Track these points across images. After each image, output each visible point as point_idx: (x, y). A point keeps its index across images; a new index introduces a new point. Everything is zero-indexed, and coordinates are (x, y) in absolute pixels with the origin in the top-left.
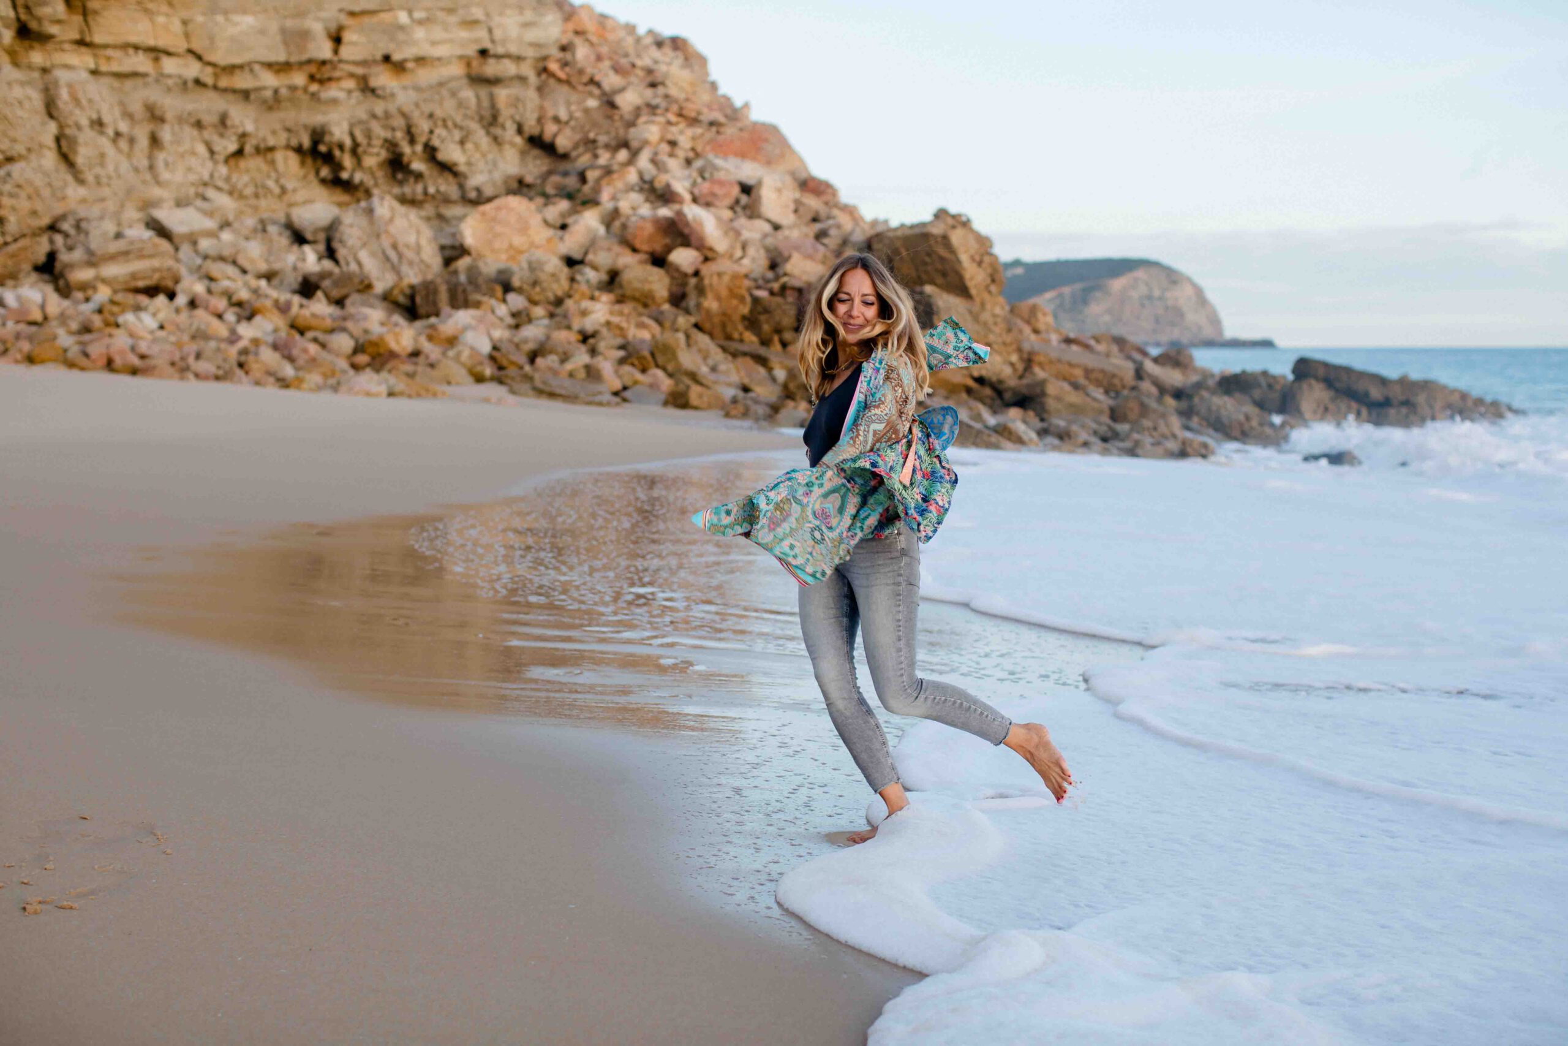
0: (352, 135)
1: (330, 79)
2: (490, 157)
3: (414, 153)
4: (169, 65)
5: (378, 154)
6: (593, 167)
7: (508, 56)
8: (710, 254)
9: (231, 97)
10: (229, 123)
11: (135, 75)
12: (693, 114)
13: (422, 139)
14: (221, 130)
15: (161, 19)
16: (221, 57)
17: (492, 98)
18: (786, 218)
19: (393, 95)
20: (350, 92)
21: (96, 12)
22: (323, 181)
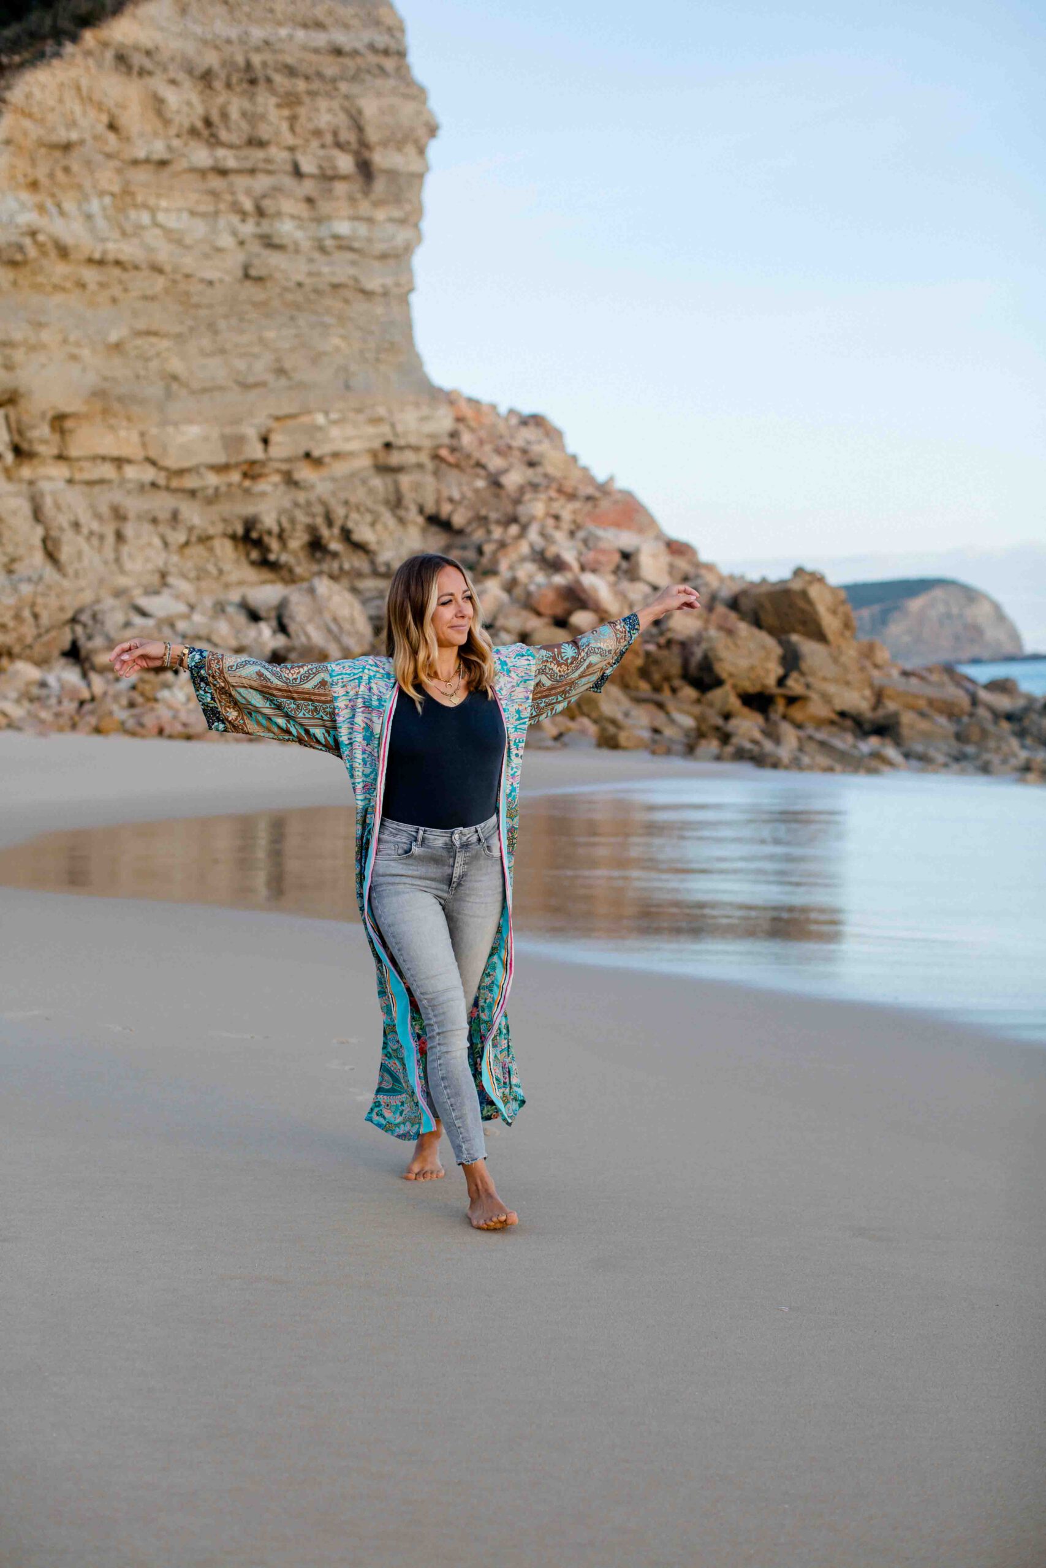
0: (280, 524)
1: (260, 476)
2: (396, 535)
3: (332, 536)
4: (130, 472)
5: (300, 538)
6: (489, 541)
7: (409, 447)
9: (180, 495)
10: (180, 517)
11: (101, 482)
12: (570, 490)
13: (338, 523)
14: (173, 524)
15: (123, 433)
16: (172, 463)
17: (396, 484)
18: (663, 580)
19: (313, 486)
20: (276, 485)
21: (71, 431)
22: (253, 563)
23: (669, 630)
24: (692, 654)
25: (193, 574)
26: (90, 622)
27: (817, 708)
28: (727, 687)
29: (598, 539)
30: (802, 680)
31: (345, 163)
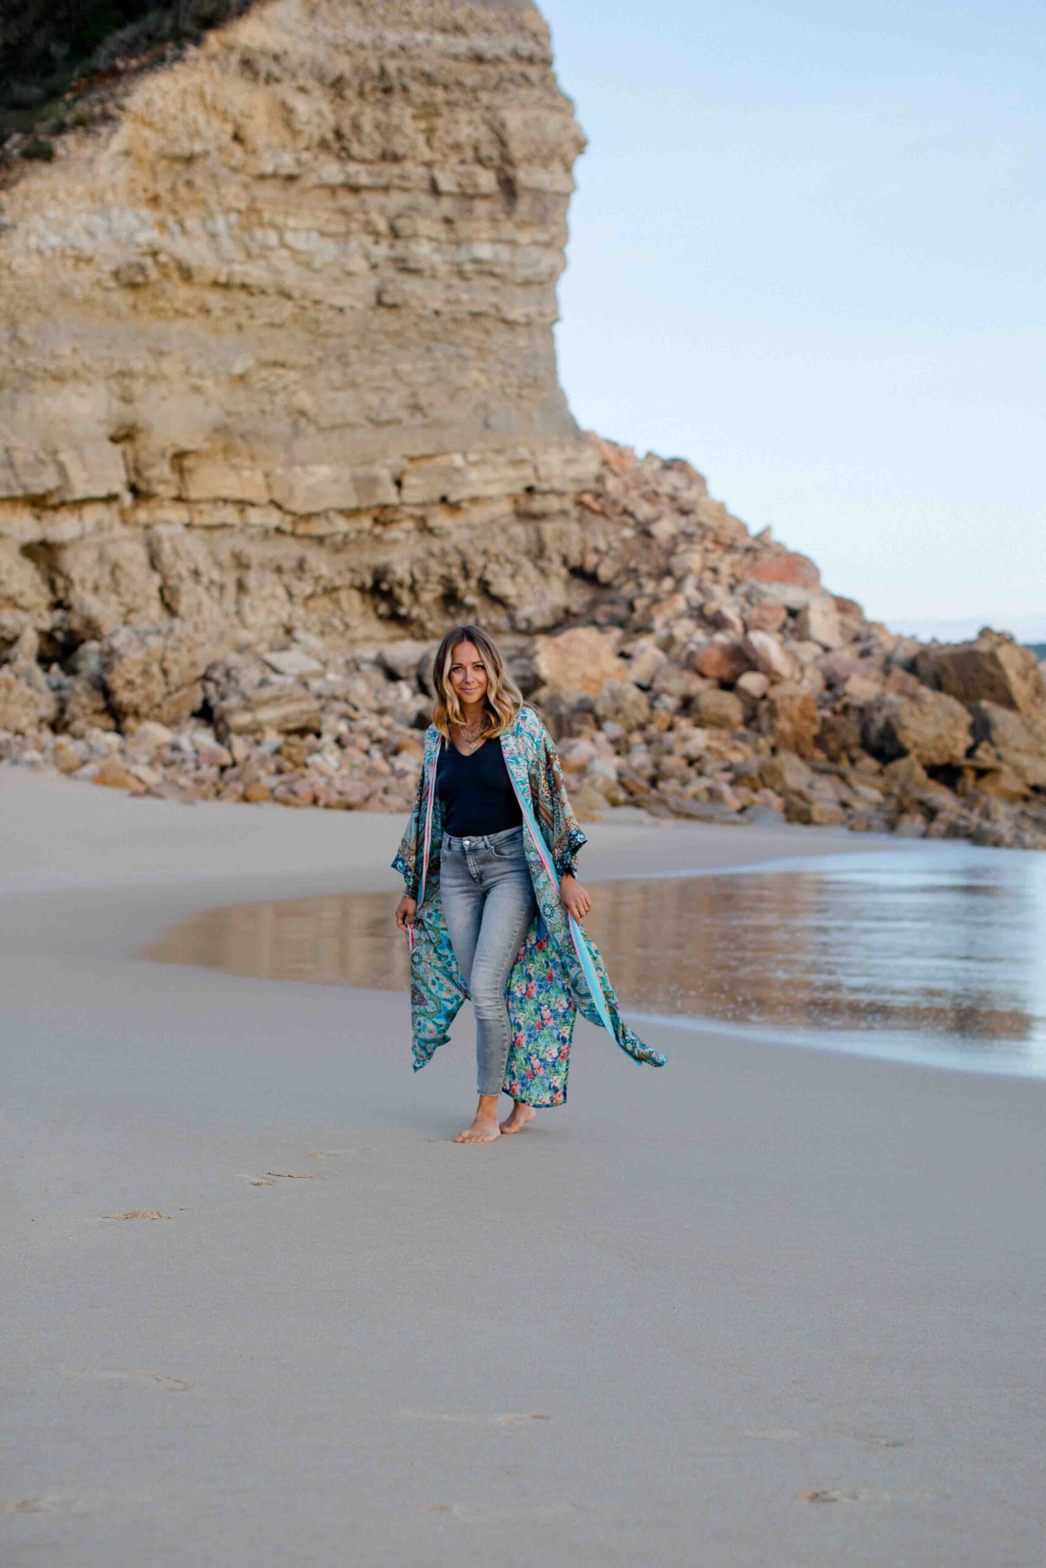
0: (412, 575)
1: (392, 521)
2: (538, 588)
3: (468, 588)
4: (254, 516)
5: (433, 591)
6: (640, 596)
7: (552, 492)
8: (774, 677)
9: (306, 542)
10: (307, 567)
11: (223, 526)
12: (728, 541)
13: (476, 574)
14: (299, 574)
15: (246, 474)
16: (299, 505)
17: (538, 532)
18: (834, 640)
19: (449, 534)
20: (408, 532)
21: (191, 471)
22: (382, 618)
23: (845, 695)
24: (872, 720)
25: (318, 628)
26: (223, 680)
27: (1010, 782)
28: (912, 757)
29: (763, 594)
30: (992, 751)
31: (487, 180)
